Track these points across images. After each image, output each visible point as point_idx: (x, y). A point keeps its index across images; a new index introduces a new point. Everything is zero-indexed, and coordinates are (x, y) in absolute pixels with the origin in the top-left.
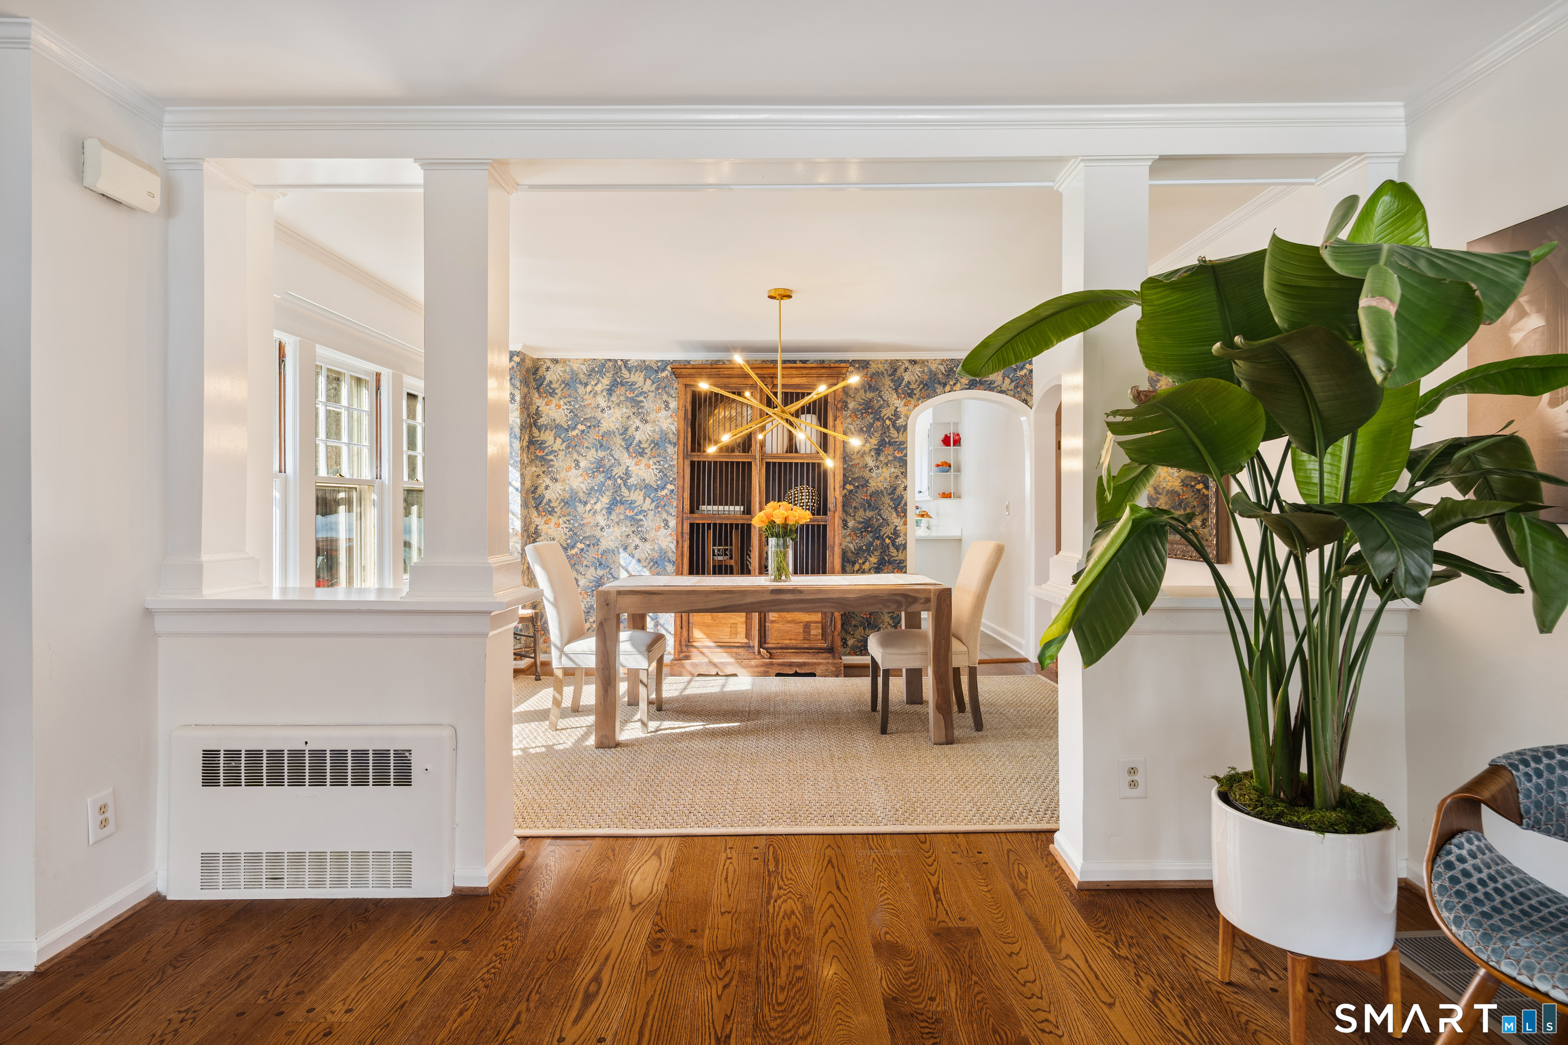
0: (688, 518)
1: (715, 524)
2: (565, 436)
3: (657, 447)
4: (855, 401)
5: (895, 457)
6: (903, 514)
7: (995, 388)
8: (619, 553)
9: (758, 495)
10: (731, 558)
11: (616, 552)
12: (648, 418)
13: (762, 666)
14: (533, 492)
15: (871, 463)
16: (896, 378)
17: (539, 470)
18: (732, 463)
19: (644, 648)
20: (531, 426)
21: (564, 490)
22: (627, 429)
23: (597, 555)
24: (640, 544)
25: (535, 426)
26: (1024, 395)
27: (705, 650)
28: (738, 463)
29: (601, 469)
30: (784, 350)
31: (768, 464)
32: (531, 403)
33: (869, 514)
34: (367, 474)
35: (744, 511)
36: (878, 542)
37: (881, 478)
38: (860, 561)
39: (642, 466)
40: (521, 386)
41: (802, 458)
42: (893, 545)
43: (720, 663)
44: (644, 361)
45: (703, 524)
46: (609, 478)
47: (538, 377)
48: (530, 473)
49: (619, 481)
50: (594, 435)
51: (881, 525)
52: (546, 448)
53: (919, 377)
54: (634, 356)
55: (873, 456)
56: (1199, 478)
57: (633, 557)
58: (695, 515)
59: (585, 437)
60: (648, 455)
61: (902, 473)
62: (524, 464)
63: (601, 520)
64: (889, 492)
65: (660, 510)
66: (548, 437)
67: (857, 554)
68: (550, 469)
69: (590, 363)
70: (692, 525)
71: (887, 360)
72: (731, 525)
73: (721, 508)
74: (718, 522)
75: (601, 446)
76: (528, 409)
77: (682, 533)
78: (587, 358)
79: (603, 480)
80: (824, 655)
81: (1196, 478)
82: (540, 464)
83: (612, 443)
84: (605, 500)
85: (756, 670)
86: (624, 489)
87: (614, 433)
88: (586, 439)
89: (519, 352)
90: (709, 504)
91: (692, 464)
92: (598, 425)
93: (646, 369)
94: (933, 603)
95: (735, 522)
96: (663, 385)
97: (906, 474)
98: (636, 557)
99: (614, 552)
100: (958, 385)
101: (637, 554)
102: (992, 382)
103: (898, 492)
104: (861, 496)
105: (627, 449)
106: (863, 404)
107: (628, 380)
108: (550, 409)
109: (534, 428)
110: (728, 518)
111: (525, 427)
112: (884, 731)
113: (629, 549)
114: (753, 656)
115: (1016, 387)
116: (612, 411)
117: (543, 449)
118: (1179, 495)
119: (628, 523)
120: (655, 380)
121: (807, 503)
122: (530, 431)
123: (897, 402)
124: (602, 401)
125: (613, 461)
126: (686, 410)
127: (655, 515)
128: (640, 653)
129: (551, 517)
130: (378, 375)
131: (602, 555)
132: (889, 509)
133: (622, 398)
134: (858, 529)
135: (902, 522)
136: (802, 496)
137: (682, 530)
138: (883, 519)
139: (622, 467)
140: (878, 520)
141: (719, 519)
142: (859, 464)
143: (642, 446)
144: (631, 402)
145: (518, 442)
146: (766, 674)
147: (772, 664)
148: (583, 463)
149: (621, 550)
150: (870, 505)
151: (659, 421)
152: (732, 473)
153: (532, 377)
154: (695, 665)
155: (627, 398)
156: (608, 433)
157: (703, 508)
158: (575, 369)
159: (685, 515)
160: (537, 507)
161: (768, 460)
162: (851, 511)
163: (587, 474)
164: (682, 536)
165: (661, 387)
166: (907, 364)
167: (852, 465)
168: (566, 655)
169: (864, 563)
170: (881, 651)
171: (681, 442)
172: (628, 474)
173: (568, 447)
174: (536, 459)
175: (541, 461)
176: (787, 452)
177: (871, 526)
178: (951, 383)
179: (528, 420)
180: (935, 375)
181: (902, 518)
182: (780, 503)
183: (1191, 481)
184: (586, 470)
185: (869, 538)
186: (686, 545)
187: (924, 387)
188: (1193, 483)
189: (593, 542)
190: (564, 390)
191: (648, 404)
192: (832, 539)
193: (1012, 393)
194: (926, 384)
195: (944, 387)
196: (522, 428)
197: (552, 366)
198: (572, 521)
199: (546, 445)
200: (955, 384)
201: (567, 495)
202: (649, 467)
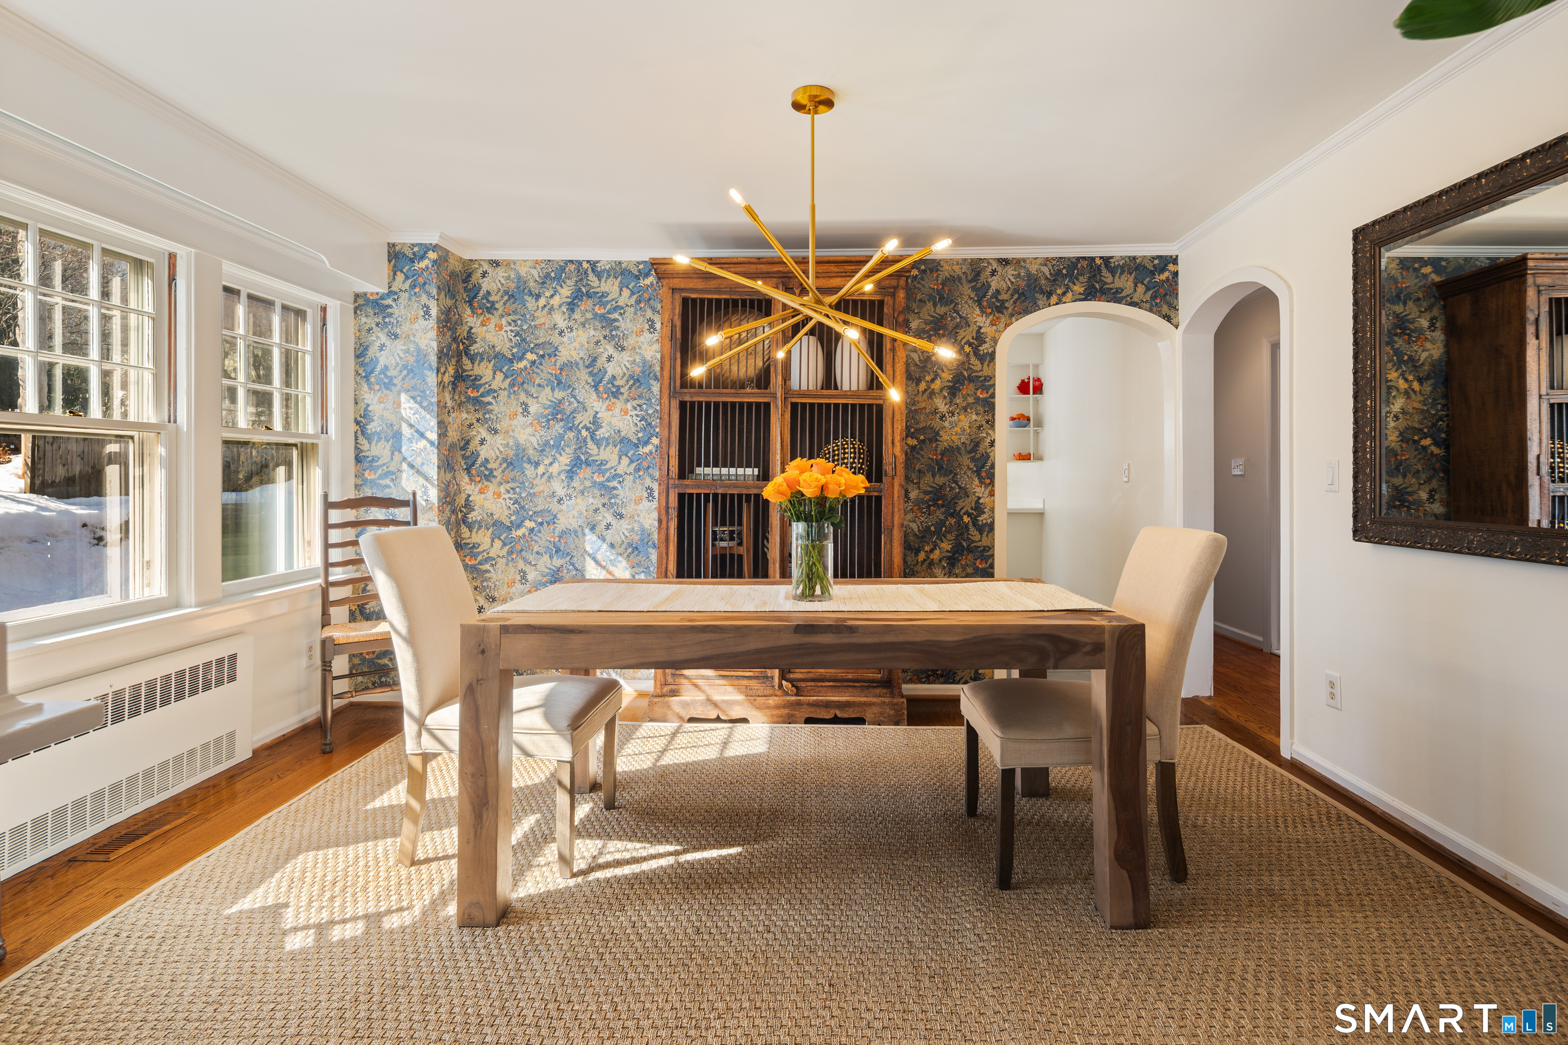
0: (675, 486)
1: (716, 495)
2: (508, 369)
3: (637, 384)
4: (919, 318)
5: (977, 399)
6: (988, 481)
7: (1123, 298)
8: (584, 535)
9: (779, 451)
10: (740, 544)
11: (580, 534)
12: (625, 344)
13: (784, 707)
14: (463, 449)
15: (942, 407)
16: (979, 285)
17: (471, 418)
18: (741, 404)
19: (564, 723)
20: (459, 355)
21: (507, 445)
22: (595, 360)
23: (553, 537)
24: (614, 522)
25: (466, 354)
26: (1165, 310)
27: (700, 682)
28: (750, 405)
29: (559, 416)
30: (821, 243)
31: (794, 406)
32: (460, 322)
33: (940, 480)
34: (149, 415)
35: (758, 476)
36: (953, 521)
37: (957, 429)
38: (927, 548)
39: (617, 411)
40: (439, 294)
41: (845, 395)
42: (974, 525)
43: (723, 701)
44: (620, 263)
45: (699, 495)
46: (570, 429)
47: (470, 286)
48: (459, 421)
49: (584, 433)
50: (548, 368)
51: (957, 497)
52: (481, 385)
53: (1012, 283)
54: (606, 256)
55: (945, 397)
56: (1426, 430)
57: (604, 540)
58: (686, 482)
59: (536, 370)
60: (625, 396)
61: (987, 422)
62: (445, 407)
63: (559, 488)
64: (969, 448)
65: (641, 473)
66: (484, 370)
67: (923, 537)
68: (487, 416)
69: (543, 265)
70: (681, 496)
71: (965, 260)
72: (740, 496)
73: (724, 471)
74: (720, 491)
75: (559, 383)
76: (453, 329)
77: (667, 508)
78: (540, 258)
79: (561, 431)
80: (878, 691)
81: (1422, 430)
82: (473, 409)
83: (574, 379)
84: (565, 459)
85: (776, 712)
86: (590, 444)
87: (577, 364)
88: (538, 374)
89: (436, 246)
90: (707, 465)
91: (683, 405)
92: (554, 353)
93: (622, 273)
94: (1109, 654)
95: (745, 492)
96: (646, 296)
97: (994, 422)
98: (608, 541)
99: (577, 533)
100: (1070, 295)
101: (609, 535)
102: (1119, 290)
103: (981, 449)
104: (929, 454)
105: (596, 387)
106: (931, 322)
107: (597, 290)
108: (487, 331)
109: (464, 358)
110: (735, 487)
111: (447, 355)
112: (1005, 882)
113: (598, 529)
114: (771, 692)
115: (1154, 297)
116: (574, 333)
117: (476, 388)
118: (1396, 455)
119: (597, 492)
120: (635, 290)
121: (852, 463)
122: (458, 361)
123: (981, 320)
124: (560, 320)
125: (576, 405)
126: (673, 327)
127: (634, 482)
128: (559, 732)
129: (488, 483)
130: (172, 257)
131: (560, 537)
132: (969, 473)
133: (589, 316)
134: (923, 502)
135: (987, 492)
136: (845, 453)
137: (667, 503)
138: (960, 488)
139: (588, 413)
140: (952, 489)
141: (721, 487)
142: (925, 408)
143: (616, 383)
144: (601, 322)
145: (434, 375)
146: (790, 720)
147: (799, 704)
148: (533, 408)
149: (587, 531)
150: (941, 468)
151: (640, 348)
152: (741, 422)
153: (461, 286)
154: (686, 705)
155: (596, 315)
156: (569, 365)
157: (699, 470)
158: (523, 274)
159: (671, 482)
160: (468, 470)
161: (794, 400)
162: (914, 476)
163: (540, 423)
164: (667, 512)
165: (642, 300)
166: (995, 265)
167: (916, 410)
168: (430, 732)
169: (932, 551)
170: (999, 734)
171: (666, 374)
172: (596, 423)
173: (512, 385)
174: (468, 401)
175: (474, 405)
176: (822, 388)
177: (943, 498)
178: (1059, 291)
179: (454, 346)
180: (1036, 280)
181: (987, 486)
182: (812, 461)
183: (1414, 434)
184: (538, 417)
185: (939, 514)
186: (673, 525)
187: (1019, 298)
188: (1416, 438)
189: (547, 519)
190: (508, 304)
191: (625, 324)
192: (889, 518)
193: (1148, 305)
194: (1023, 294)
195: (1048, 298)
196: (442, 355)
197: (490, 270)
198: (518, 490)
199: (482, 381)
200: (1064, 294)
201: (511, 453)
202: (626, 413)
